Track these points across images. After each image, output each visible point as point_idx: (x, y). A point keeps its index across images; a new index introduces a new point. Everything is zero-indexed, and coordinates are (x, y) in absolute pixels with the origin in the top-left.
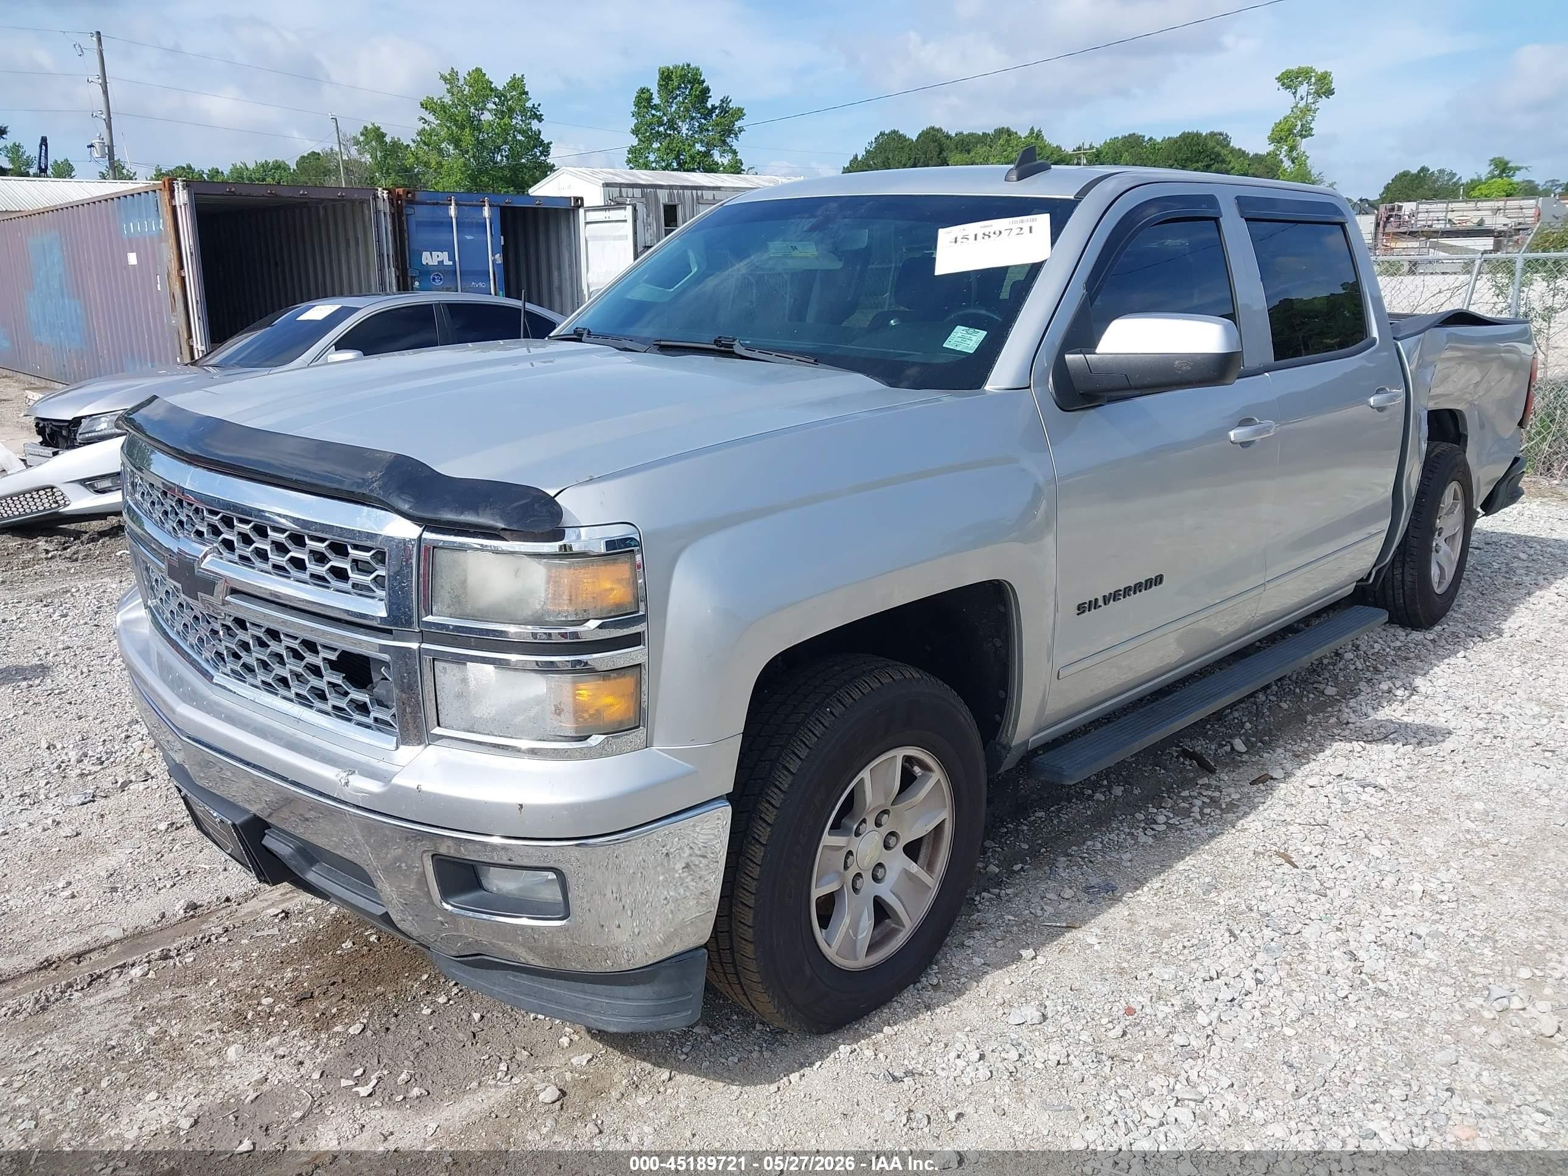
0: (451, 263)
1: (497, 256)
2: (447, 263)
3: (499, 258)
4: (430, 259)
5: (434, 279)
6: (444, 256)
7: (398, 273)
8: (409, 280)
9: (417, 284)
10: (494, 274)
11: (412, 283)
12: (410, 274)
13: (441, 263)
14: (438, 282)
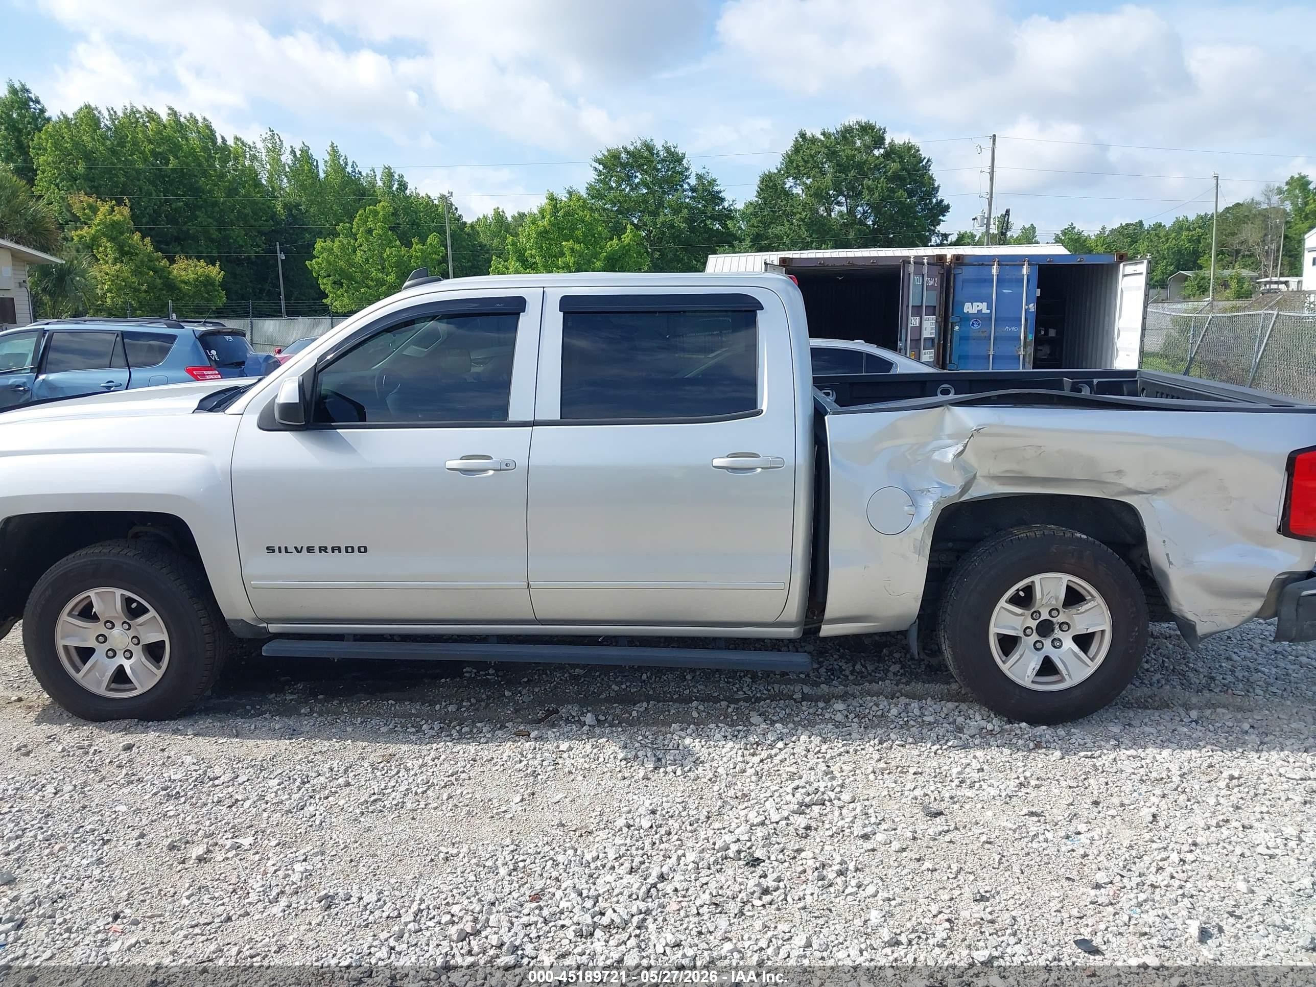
0: (988, 311)
1: (1031, 305)
2: (985, 311)
3: (1032, 307)
4: (970, 308)
5: (973, 324)
6: (983, 307)
7: (940, 319)
8: (950, 325)
9: (957, 328)
10: (1026, 320)
11: (953, 328)
12: (951, 320)
13: (980, 311)
14: (976, 327)
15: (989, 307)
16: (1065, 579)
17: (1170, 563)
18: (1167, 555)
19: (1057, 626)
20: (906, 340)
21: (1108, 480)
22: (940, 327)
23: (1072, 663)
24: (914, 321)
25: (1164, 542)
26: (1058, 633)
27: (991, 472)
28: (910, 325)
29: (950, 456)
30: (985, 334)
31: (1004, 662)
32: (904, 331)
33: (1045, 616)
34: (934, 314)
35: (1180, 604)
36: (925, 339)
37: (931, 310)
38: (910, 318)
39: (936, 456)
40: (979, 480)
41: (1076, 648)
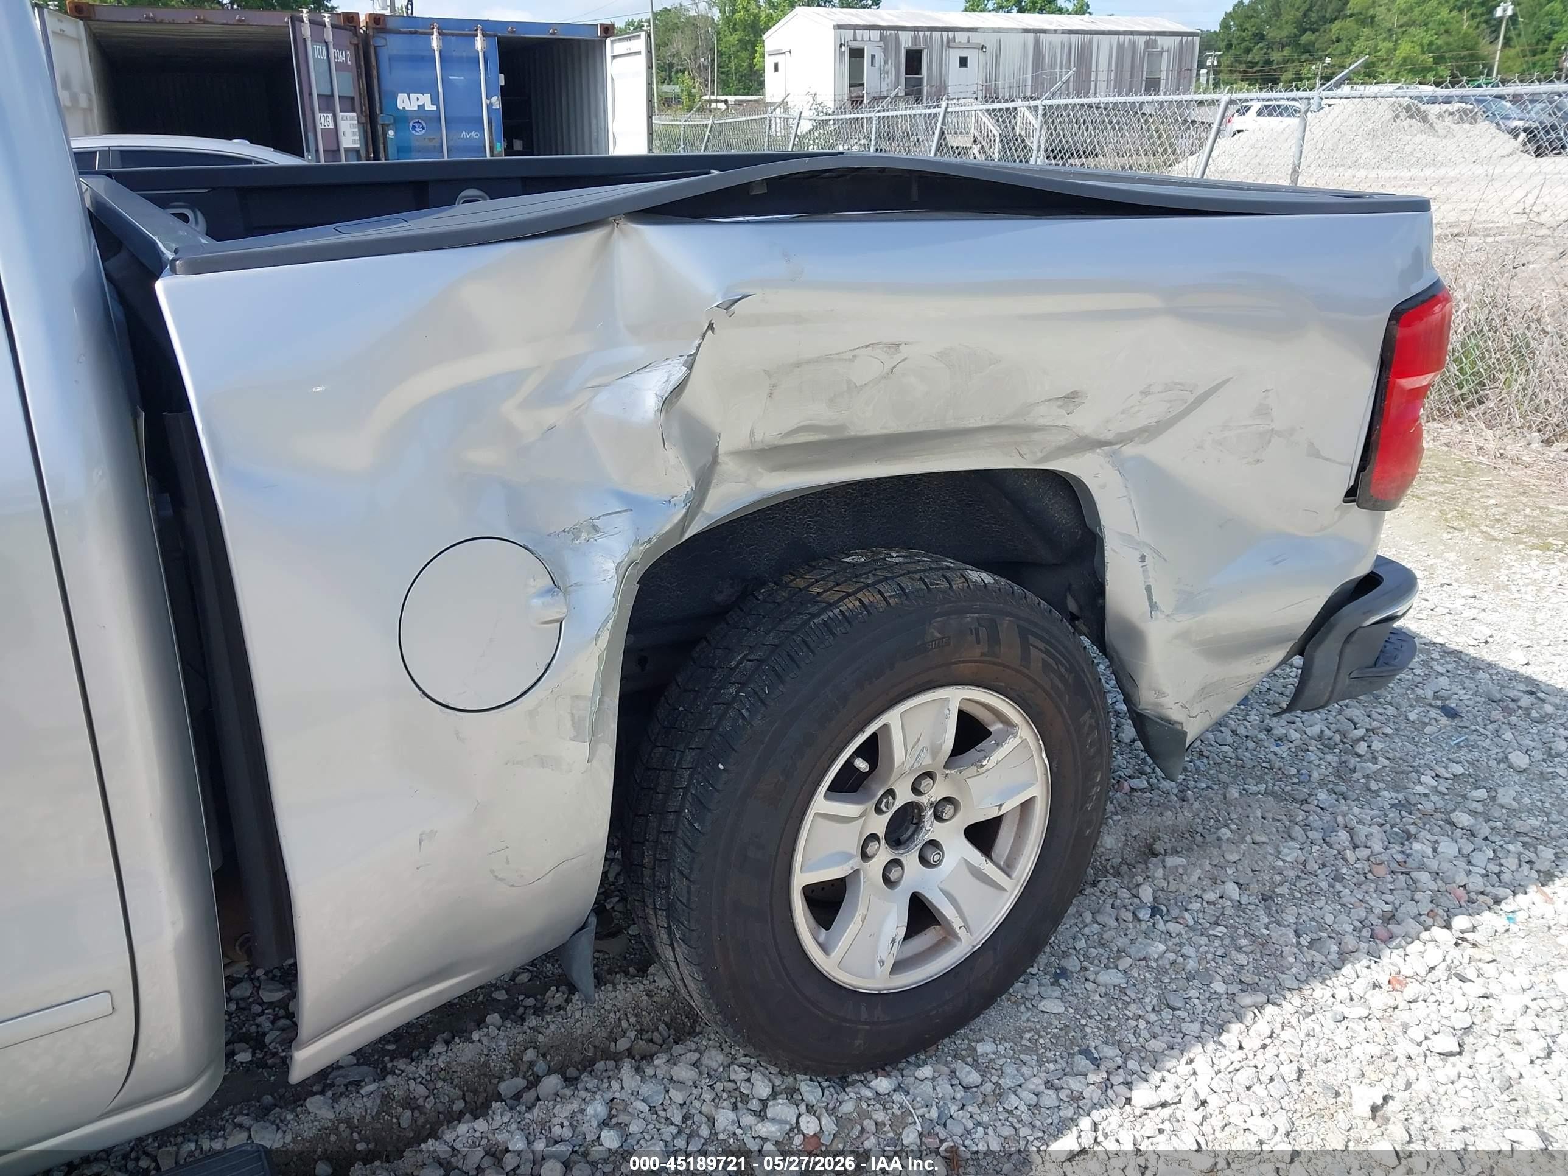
0: (434, 108)
1: (494, 99)
2: (429, 107)
3: (496, 102)
4: (407, 102)
5: (414, 128)
6: (425, 99)
7: (363, 120)
8: (379, 128)
9: (391, 133)
10: (490, 122)
11: (385, 134)
12: (380, 121)
13: (421, 107)
14: (419, 132)
15: (435, 101)
16: (955, 697)
17: (1153, 606)
18: (1148, 589)
19: (929, 813)
20: (317, 151)
21: (1042, 421)
22: (365, 132)
23: (969, 891)
24: (324, 121)
25: (1143, 558)
26: (932, 830)
27: (758, 437)
28: (319, 127)
29: (650, 402)
30: (435, 143)
31: (825, 948)
32: (311, 135)
33: (904, 796)
34: (353, 111)
35: (1161, 694)
36: (347, 150)
37: (349, 104)
38: (318, 115)
39: (604, 404)
40: (728, 465)
41: (975, 856)
